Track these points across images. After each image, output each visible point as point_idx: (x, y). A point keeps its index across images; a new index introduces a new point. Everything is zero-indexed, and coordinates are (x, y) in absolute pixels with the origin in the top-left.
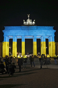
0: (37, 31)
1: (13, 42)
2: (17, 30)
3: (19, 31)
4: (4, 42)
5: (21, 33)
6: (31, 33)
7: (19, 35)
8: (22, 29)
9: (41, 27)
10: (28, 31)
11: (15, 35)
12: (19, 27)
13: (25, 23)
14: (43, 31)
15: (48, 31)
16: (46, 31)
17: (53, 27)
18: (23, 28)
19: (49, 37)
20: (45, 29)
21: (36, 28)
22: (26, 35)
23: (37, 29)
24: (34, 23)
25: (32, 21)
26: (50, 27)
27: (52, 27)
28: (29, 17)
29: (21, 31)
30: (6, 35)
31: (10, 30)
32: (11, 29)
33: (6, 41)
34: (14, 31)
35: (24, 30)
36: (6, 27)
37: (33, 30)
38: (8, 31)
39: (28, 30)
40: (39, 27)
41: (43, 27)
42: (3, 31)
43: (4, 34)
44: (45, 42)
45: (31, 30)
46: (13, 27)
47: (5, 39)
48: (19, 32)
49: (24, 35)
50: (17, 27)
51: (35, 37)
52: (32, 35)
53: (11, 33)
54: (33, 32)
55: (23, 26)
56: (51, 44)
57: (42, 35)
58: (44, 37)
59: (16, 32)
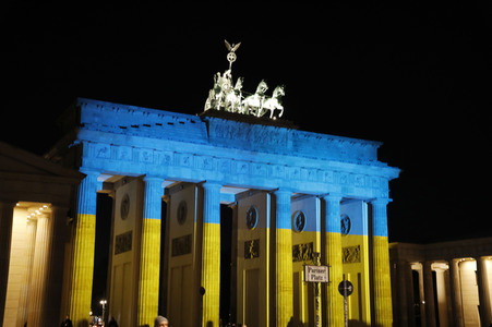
0: (300, 161)
5: (200, 160)
6: (263, 168)
10: (247, 155)
11: (162, 171)
12: (183, 118)
14: (331, 163)
15: (361, 169)
16: (350, 167)
17: (378, 145)
23: (296, 149)
27: (369, 148)
28: (231, 57)
34: (159, 144)
40: (301, 135)
41: (325, 138)
43: (85, 161)
49: (220, 177)
50: (168, 117)
51: (284, 198)
52: (269, 184)
53: (135, 156)
54: (274, 167)
55: (215, 121)
56: (358, 248)
57: (326, 191)
58: (334, 201)
59: (171, 154)
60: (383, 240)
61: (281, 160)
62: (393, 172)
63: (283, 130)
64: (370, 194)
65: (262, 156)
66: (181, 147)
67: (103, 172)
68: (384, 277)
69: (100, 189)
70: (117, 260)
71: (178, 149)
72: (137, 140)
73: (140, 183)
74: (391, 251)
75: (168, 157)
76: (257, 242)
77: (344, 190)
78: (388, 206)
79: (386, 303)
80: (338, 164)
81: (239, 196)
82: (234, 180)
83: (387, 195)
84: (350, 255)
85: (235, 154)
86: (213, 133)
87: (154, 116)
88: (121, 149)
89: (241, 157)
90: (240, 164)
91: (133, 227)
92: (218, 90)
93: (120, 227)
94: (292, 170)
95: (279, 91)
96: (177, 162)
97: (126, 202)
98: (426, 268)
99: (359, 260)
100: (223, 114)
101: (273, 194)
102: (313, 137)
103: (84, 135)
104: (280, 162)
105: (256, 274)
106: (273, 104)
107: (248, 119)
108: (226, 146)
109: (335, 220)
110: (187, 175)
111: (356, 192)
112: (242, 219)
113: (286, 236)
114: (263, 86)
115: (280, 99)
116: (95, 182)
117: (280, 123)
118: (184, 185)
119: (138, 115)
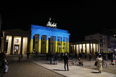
0: (58, 33)
5: (46, 32)
8: (47, 30)
10: (52, 32)
14: (62, 33)
15: (66, 34)
17: (68, 31)
23: (58, 31)
26: (66, 31)
28: (50, 20)
34: (41, 30)
38: (36, 29)
40: (59, 29)
41: (62, 30)
43: (32, 32)
49: (48, 35)
50: (42, 27)
51: (56, 37)
52: (55, 36)
53: (38, 32)
55: (48, 28)
56: (65, 43)
57: (61, 36)
58: (62, 38)
60: (68, 43)
61: (56, 32)
62: (70, 34)
63: (56, 29)
64: (67, 37)
65: (54, 32)
66: (44, 31)
67: (34, 34)
68: (68, 47)
69: (33, 36)
70: (36, 44)
72: (38, 30)
73: (38, 35)
74: (69, 44)
76: (53, 43)
78: (69, 38)
79: (68, 50)
81: (51, 37)
82: (50, 35)
84: (64, 44)
85: (50, 32)
86: (48, 29)
87: (40, 27)
88: (36, 31)
91: (38, 41)
92: (48, 24)
93: (36, 40)
95: (56, 24)
96: (43, 33)
97: (37, 37)
98: (73, 46)
99: (65, 45)
100: (49, 27)
101: (55, 37)
102: (60, 30)
103: (32, 29)
105: (53, 47)
106: (55, 25)
107: (52, 27)
108: (49, 31)
109: (62, 40)
110: (44, 34)
111: (65, 37)
112: (51, 40)
113: (56, 42)
114: (54, 23)
115: (56, 25)
116: (33, 35)
117: (56, 28)
118: (44, 35)
119: (38, 27)
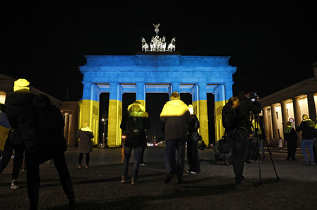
0: (181, 68)
1: (110, 101)
2: (123, 65)
3: (129, 68)
4: (84, 101)
5: (133, 73)
6: (165, 74)
7: (127, 80)
8: (137, 65)
9: (193, 58)
10: (154, 69)
11: (116, 80)
12: (129, 57)
13: (146, 46)
14: (198, 68)
15: (215, 69)
16: (209, 69)
17: (229, 58)
18: (140, 62)
19: (215, 89)
20: (206, 64)
21: (178, 62)
22: (149, 81)
23: (181, 63)
24: (171, 46)
25: (168, 42)
26: (218, 59)
27: (225, 60)
28: (157, 30)
29: (135, 68)
30: (89, 80)
31: (101, 65)
32: (106, 65)
33: (90, 99)
34: (113, 68)
35: (144, 65)
36: (90, 59)
37: (168, 65)
38: (96, 68)
39: (156, 65)
42: (82, 69)
43: (84, 79)
44: (205, 102)
45: (164, 65)
46: (110, 58)
47: (85, 92)
48: (129, 73)
49: (143, 80)
50: (123, 58)
51: (175, 86)
52: (167, 81)
53: (105, 75)
54: (169, 73)
55: (140, 56)
57: (197, 81)
59: (120, 73)
61: (171, 69)
62: (234, 69)
63: (175, 56)
64: (222, 81)
65: (161, 68)
71: (122, 70)
72: (103, 68)
75: (118, 74)
77: (207, 80)
78: (233, 86)
80: (202, 68)
83: (231, 80)
85: (148, 69)
88: (98, 73)
89: (150, 70)
90: (152, 73)
92: (152, 43)
94: (179, 73)
96: (122, 75)
104: (171, 70)
115: (174, 43)
